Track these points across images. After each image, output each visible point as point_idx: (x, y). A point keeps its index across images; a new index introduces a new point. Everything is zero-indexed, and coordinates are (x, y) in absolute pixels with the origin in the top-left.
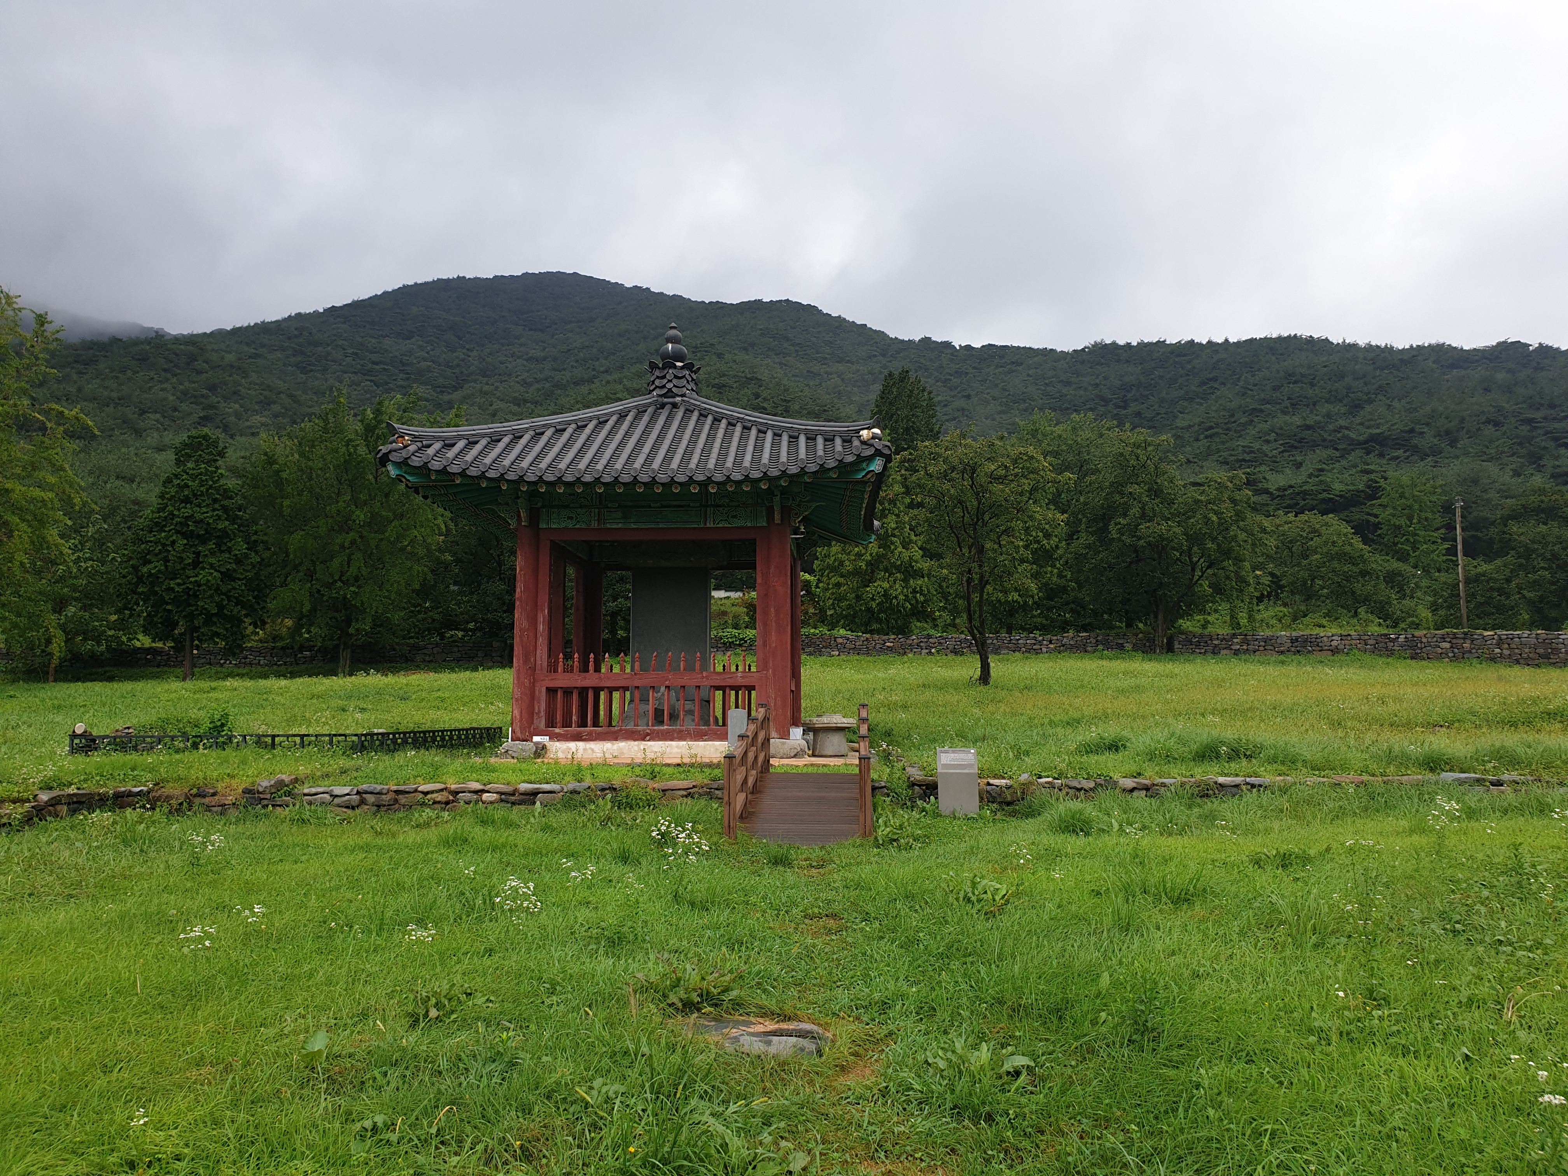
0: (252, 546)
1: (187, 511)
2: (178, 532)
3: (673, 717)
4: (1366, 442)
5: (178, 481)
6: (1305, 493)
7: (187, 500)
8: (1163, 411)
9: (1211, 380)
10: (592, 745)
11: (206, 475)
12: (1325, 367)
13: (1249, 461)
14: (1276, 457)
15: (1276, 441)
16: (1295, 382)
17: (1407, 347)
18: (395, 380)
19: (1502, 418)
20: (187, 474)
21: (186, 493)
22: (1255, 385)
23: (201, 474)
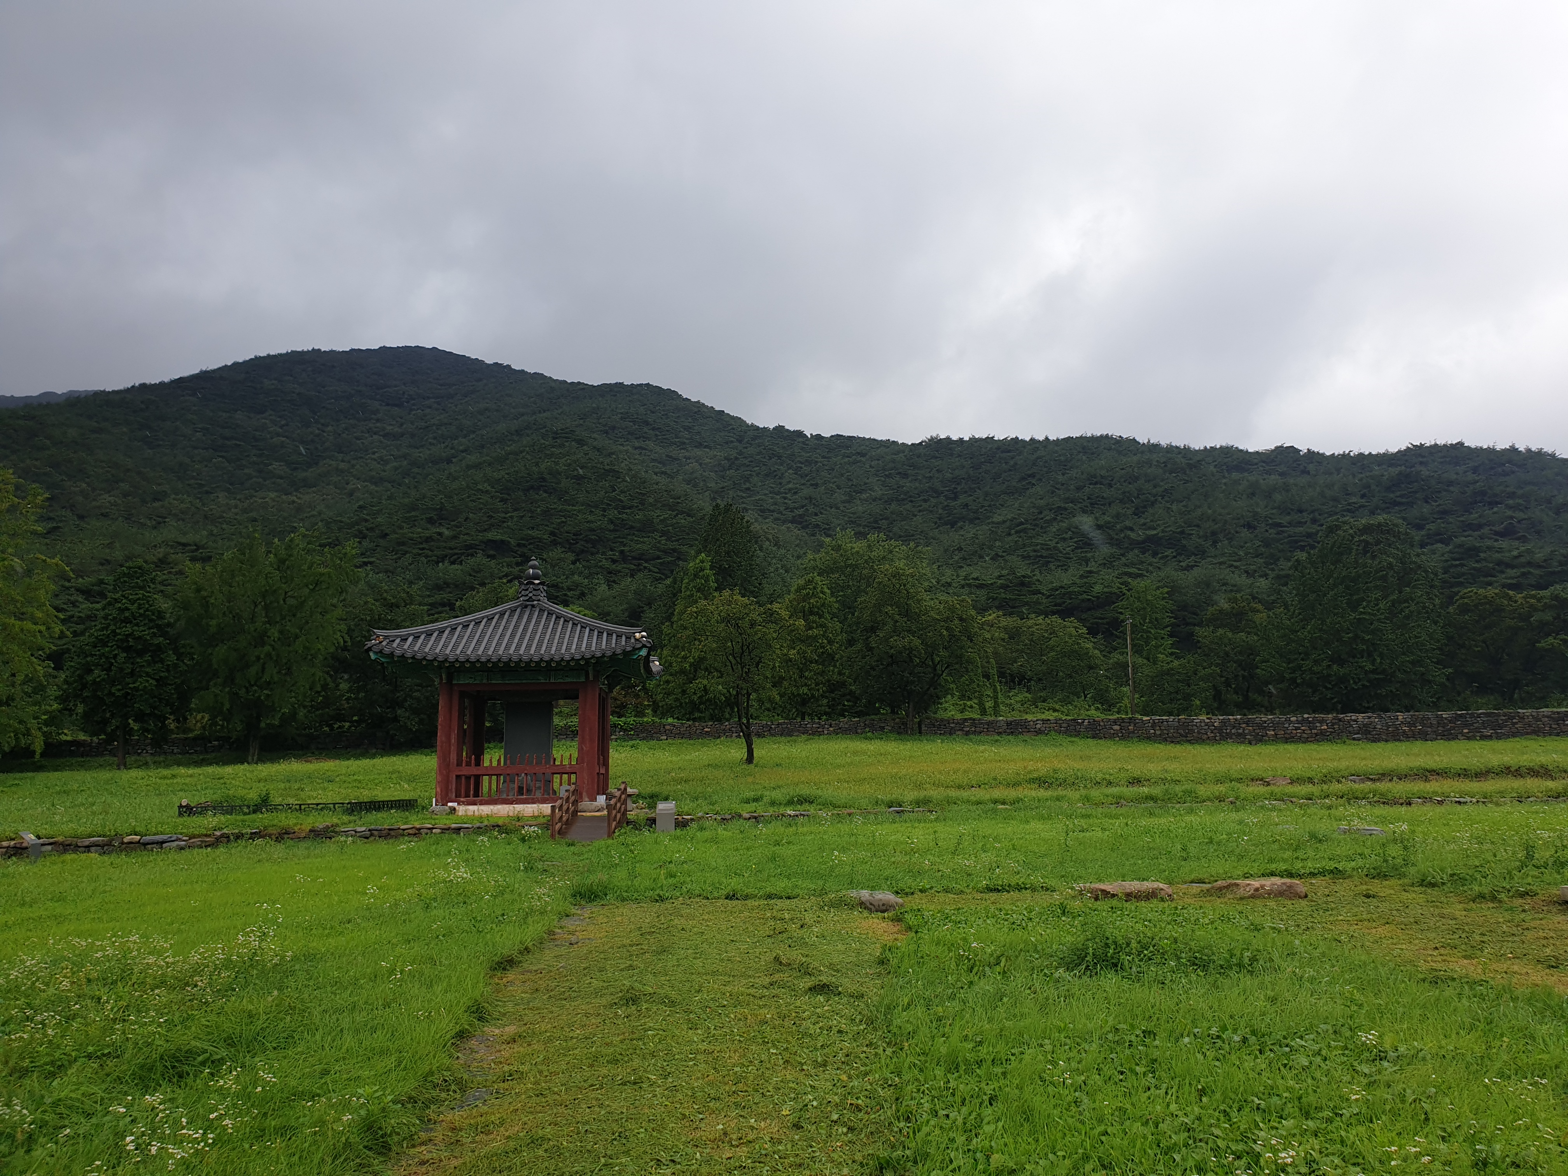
0: (180, 656)
1: (128, 629)
2: (118, 647)
3: (529, 791)
4: (1143, 542)
5: (120, 605)
6: (1070, 593)
7: (127, 621)
8: (986, 504)
9: (1029, 476)
10: (482, 807)
11: (143, 600)
12: (1123, 469)
13: (1046, 557)
14: (1068, 554)
15: (1071, 538)
16: (1096, 483)
17: (1202, 448)
18: (248, 456)
19: (1256, 523)
20: (126, 598)
21: (127, 615)
22: (1063, 485)
23: (139, 599)
